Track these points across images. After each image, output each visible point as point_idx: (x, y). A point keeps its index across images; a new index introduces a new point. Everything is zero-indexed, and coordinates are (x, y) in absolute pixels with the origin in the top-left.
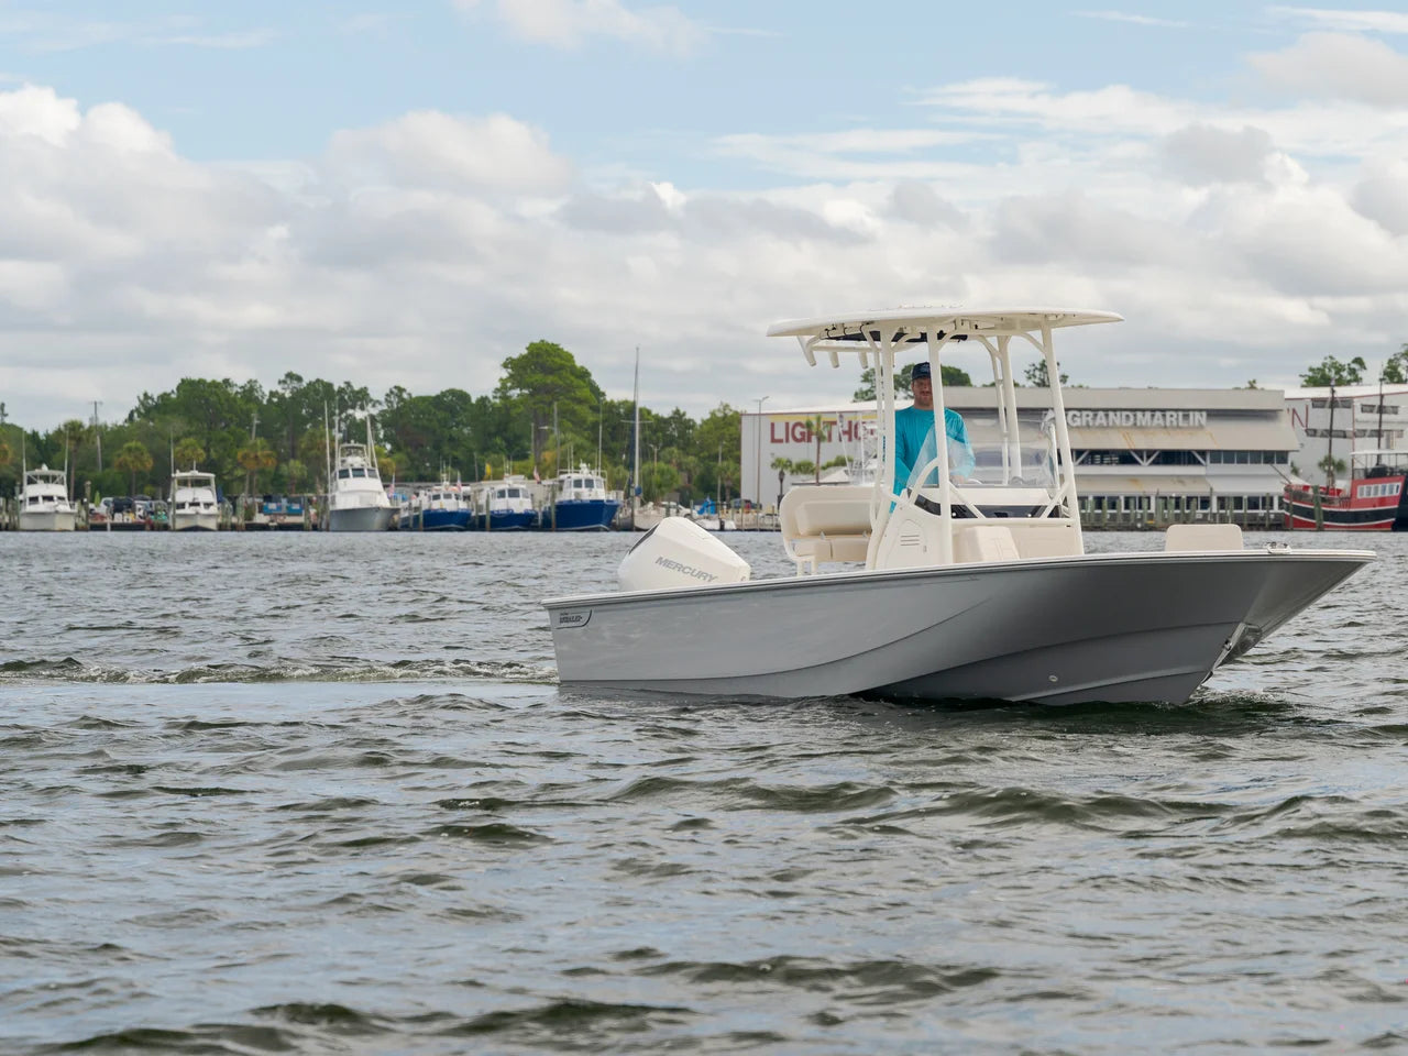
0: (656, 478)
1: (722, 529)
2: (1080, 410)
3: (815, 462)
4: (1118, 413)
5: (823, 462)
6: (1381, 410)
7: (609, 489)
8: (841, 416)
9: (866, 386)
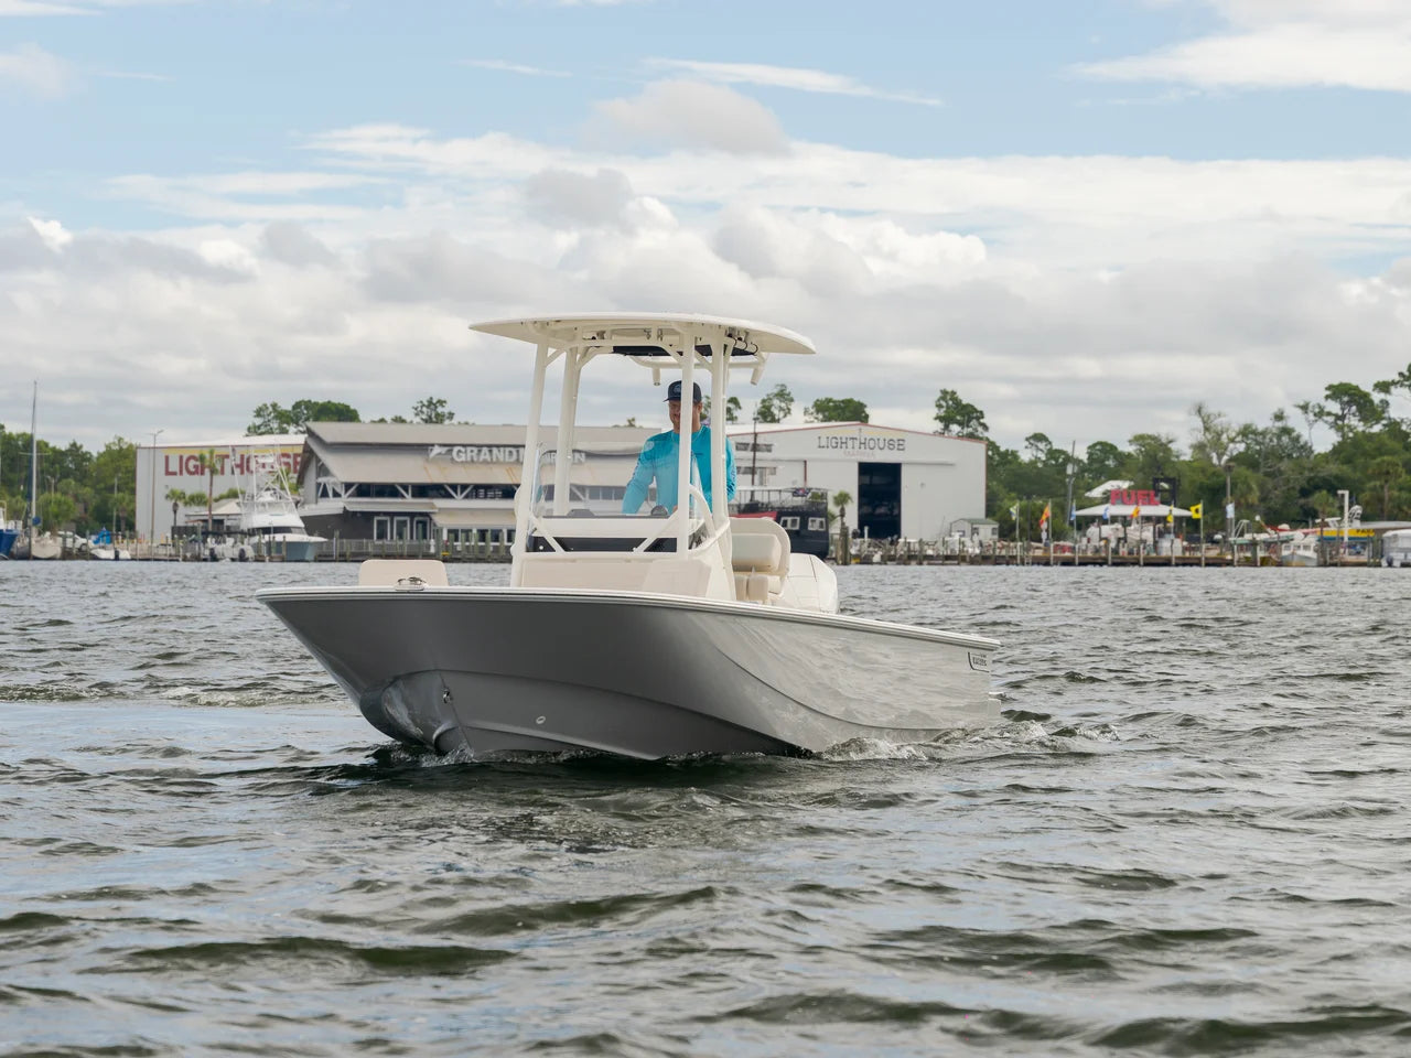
0: (53, 508)
1: (117, 558)
2: (464, 446)
3: (208, 496)
4: (502, 449)
5: (216, 495)
6: (755, 448)
7: (8, 518)
8: (233, 450)
9: (258, 421)
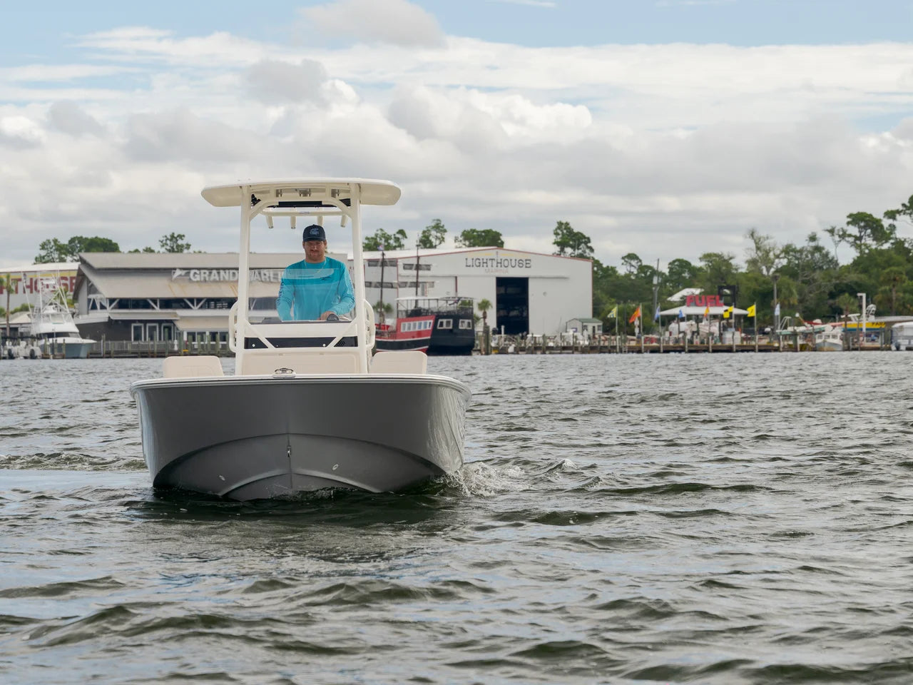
2: (199, 269)
3: (6, 309)
4: (227, 271)
5: (11, 309)
6: (418, 267)
8: (25, 275)
9: (43, 253)
